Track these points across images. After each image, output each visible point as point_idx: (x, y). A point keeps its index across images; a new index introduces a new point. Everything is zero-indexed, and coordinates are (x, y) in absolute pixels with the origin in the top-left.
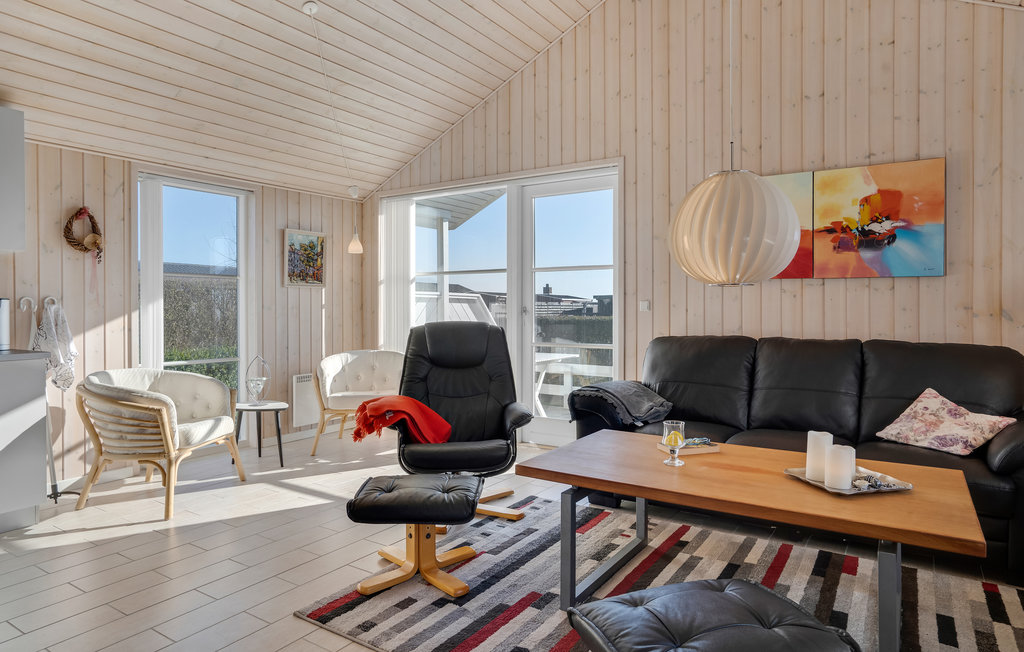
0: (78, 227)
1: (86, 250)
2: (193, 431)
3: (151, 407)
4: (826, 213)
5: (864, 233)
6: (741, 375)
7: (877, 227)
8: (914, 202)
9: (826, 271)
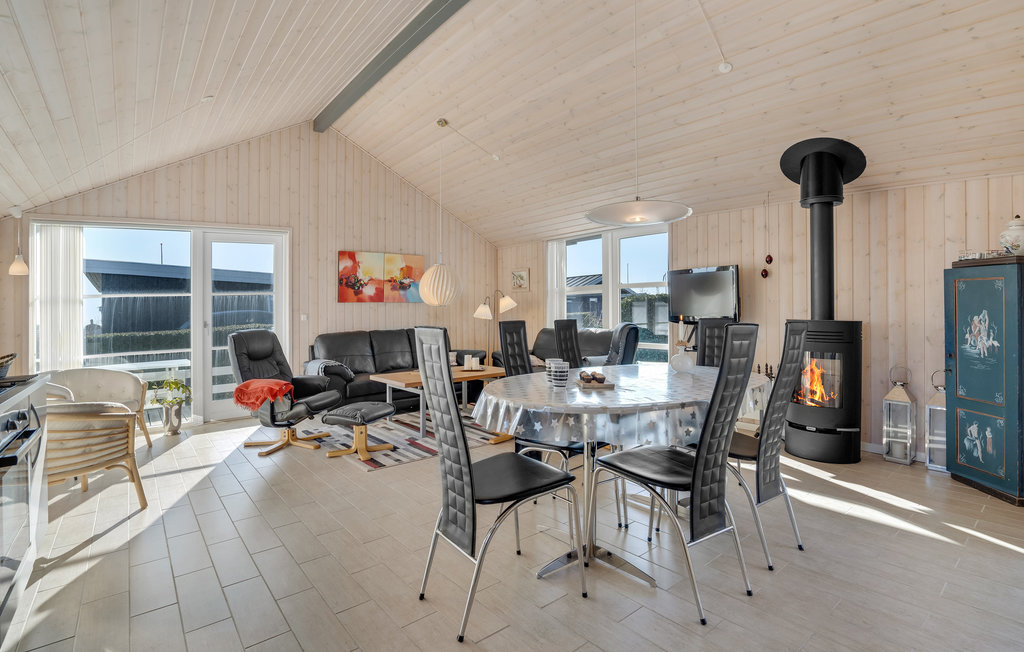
4: (389, 273)
5: (401, 283)
6: (368, 349)
7: (405, 281)
8: (416, 272)
9: (388, 299)
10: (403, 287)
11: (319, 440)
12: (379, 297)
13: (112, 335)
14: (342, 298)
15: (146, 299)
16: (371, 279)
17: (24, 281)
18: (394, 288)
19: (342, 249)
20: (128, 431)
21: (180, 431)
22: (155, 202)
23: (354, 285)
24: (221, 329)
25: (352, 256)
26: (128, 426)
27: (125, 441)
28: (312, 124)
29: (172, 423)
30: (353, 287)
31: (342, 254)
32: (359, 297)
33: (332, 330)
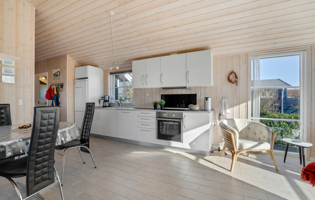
0: (232, 77)
1: (233, 83)
2: (244, 144)
3: (229, 132)
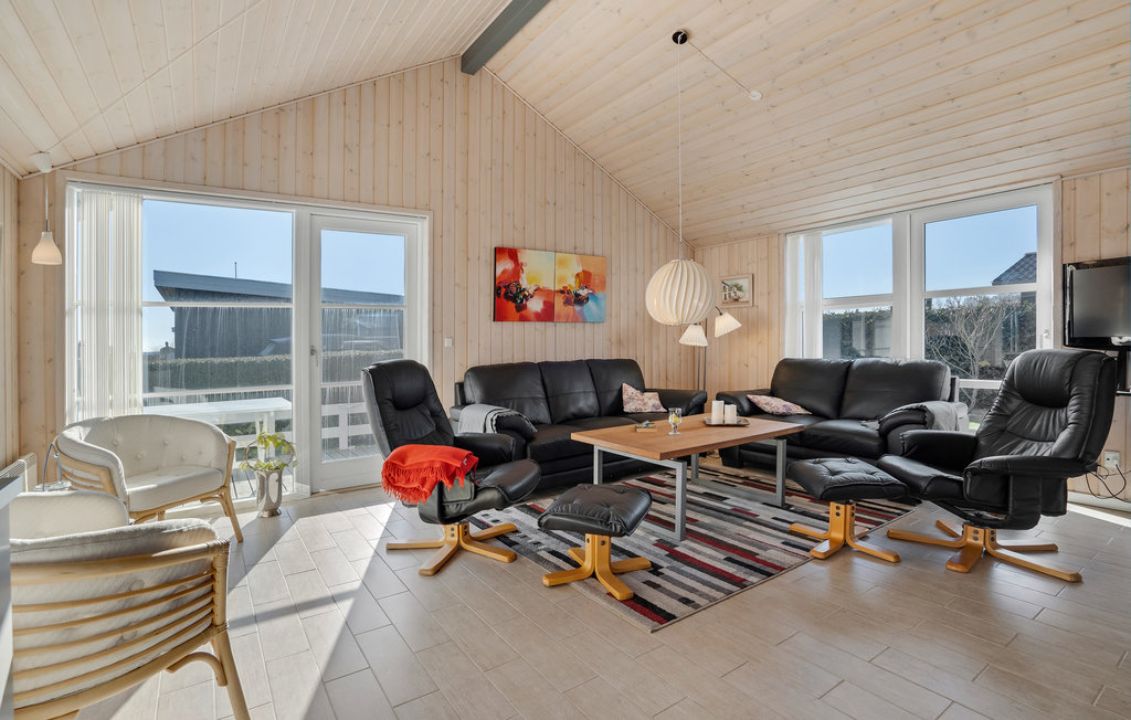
4: (561, 281)
5: (577, 295)
6: (540, 388)
7: (581, 292)
8: (596, 281)
9: (559, 317)
10: (580, 300)
11: (504, 538)
12: (547, 315)
13: (183, 361)
14: (499, 315)
15: (231, 311)
16: (538, 289)
17: (56, 275)
18: (567, 302)
19: (499, 245)
20: (212, 578)
21: (281, 508)
22: (245, 164)
23: (516, 296)
24: (335, 354)
25: (513, 254)
26: (213, 568)
27: (208, 600)
28: (459, 61)
29: (268, 497)
30: (514, 299)
31: (499, 252)
32: (522, 315)
33: (486, 362)
